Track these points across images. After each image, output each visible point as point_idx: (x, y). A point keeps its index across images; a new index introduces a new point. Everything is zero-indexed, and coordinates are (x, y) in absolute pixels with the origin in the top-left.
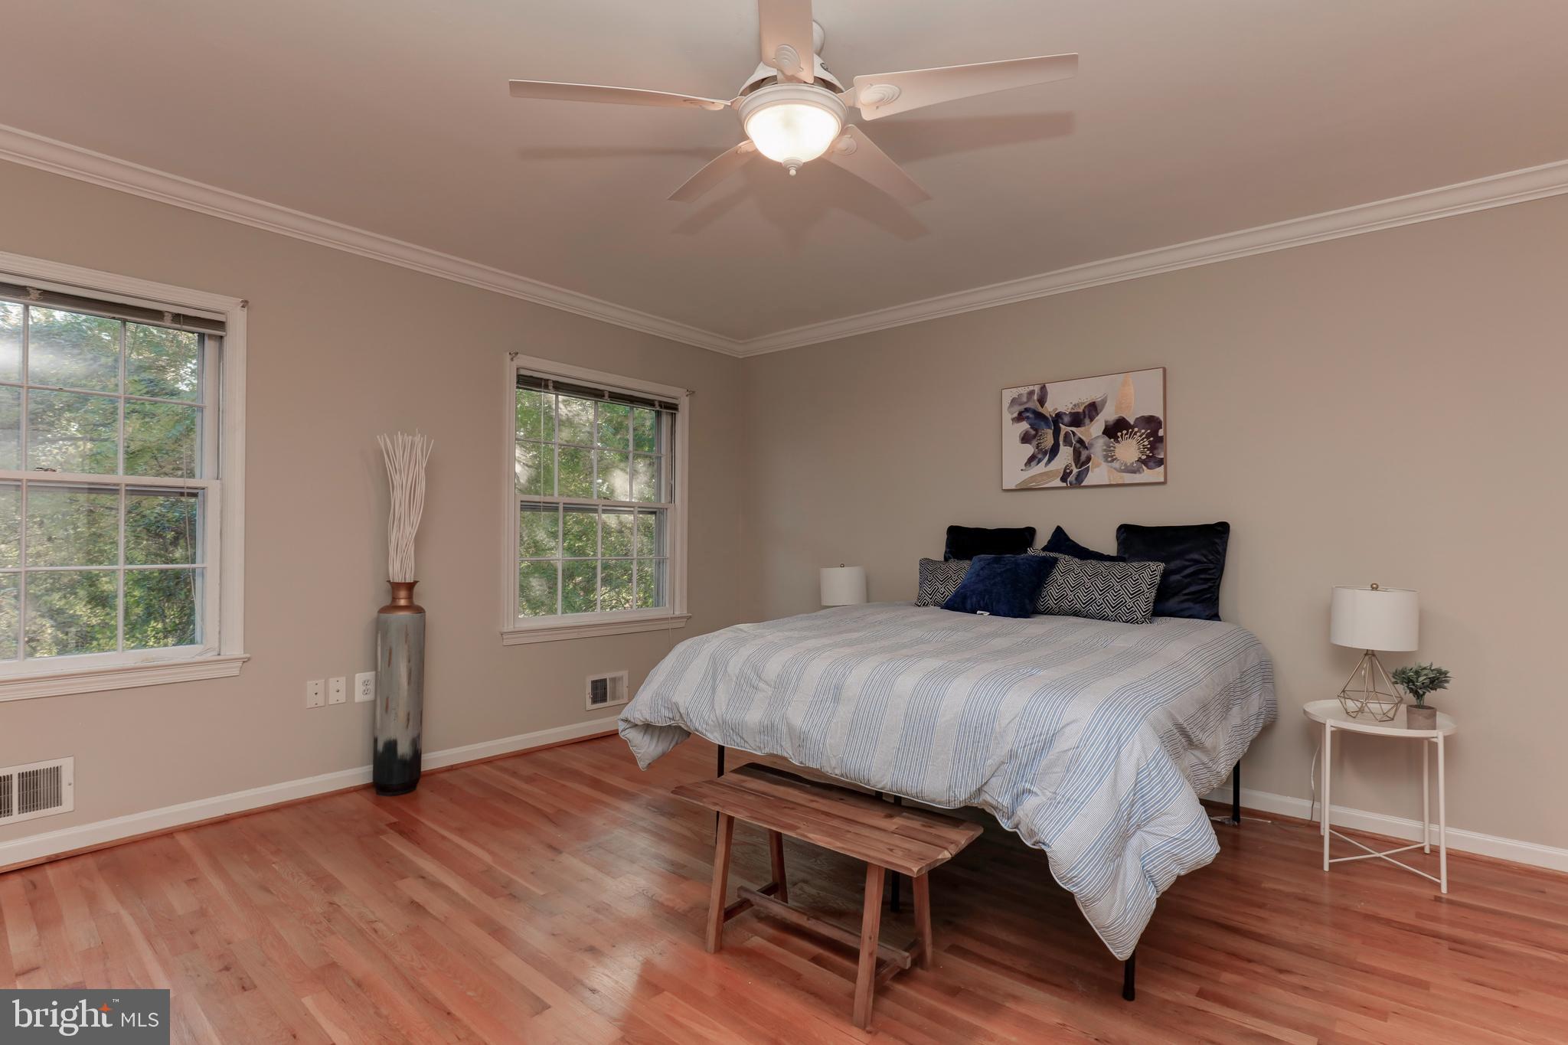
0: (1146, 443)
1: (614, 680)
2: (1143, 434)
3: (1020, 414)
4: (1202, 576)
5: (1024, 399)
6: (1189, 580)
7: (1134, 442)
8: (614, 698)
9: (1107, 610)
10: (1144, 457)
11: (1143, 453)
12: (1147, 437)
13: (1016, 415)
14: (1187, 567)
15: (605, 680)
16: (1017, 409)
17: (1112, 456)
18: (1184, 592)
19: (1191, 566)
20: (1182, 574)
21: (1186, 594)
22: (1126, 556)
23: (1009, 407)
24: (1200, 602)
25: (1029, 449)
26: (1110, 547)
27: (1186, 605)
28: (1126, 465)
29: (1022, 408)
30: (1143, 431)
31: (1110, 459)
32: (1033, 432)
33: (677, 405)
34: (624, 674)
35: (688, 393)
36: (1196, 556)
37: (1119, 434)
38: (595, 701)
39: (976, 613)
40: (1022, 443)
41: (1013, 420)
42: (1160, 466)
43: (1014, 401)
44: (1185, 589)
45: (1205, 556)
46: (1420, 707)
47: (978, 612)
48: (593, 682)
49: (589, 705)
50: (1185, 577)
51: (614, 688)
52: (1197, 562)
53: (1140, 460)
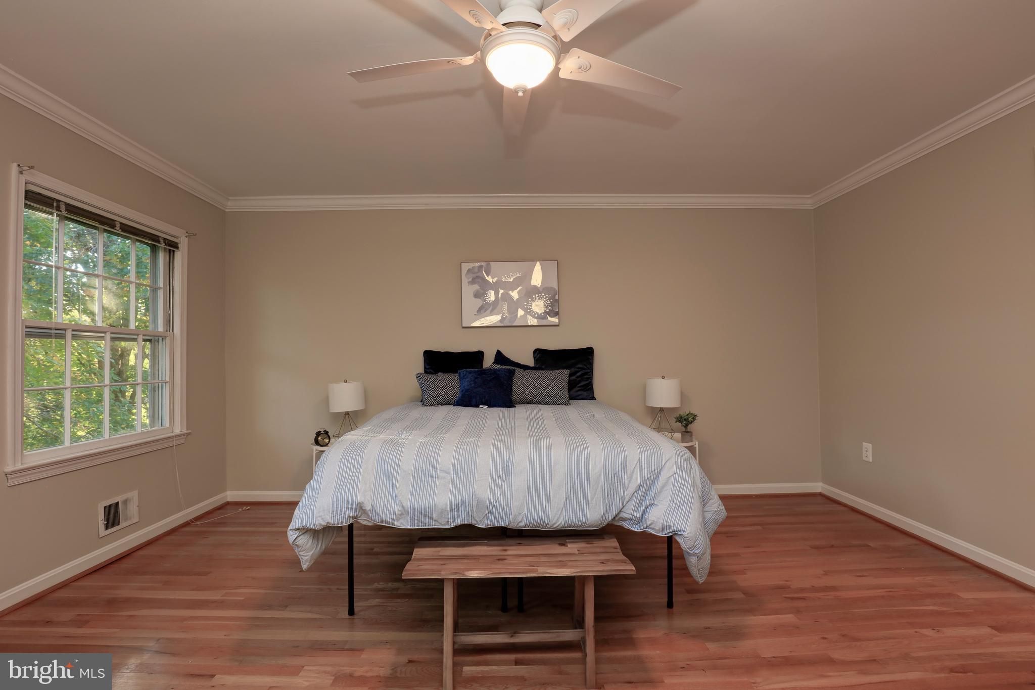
0: (549, 302)
1: (126, 502)
2: (547, 297)
3: (473, 279)
4: (586, 377)
5: (476, 270)
6: (580, 379)
7: (542, 302)
8: (125, 520)
9: (549, 399)
10: (548, 310)
11: (547, 308)
12: (549, 299)
13: (470, 280)
14: (578, 372)
15: (117, 503)
16: (471, 276)
17: (530, 309)
18: (579, 385)
19: (579, 371)
20: (576, 376)
21: (578, 387)
22: (543, 367)
23: (466, 275)
24: (586, 391)
25: (479, 302)
26: (531, 362)
27: (580, 393)
28: (538, 314)
29: (475, 275)
30: (547, 295)
31: (529, 311)
32: (482, 292)
33: (177, 244)
34: (134, 495)
35: (187, 235)
36: (580, 366)
37: (534, 296)
38: (107, 527)
39: (479, 407)
40: (476, 298)
41: (469, 282)
42: (556, 316)
43: (469, 271)
44: (578, 384)
45: (586, 366)
46: (686, 432)
47: (480, 406)
48: (106, 508)
49: (103, 532)
50: (578, 377)
51: (126, 509)
52: (582, 369)
53: (545, 312)
